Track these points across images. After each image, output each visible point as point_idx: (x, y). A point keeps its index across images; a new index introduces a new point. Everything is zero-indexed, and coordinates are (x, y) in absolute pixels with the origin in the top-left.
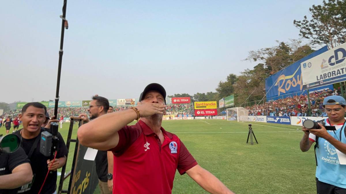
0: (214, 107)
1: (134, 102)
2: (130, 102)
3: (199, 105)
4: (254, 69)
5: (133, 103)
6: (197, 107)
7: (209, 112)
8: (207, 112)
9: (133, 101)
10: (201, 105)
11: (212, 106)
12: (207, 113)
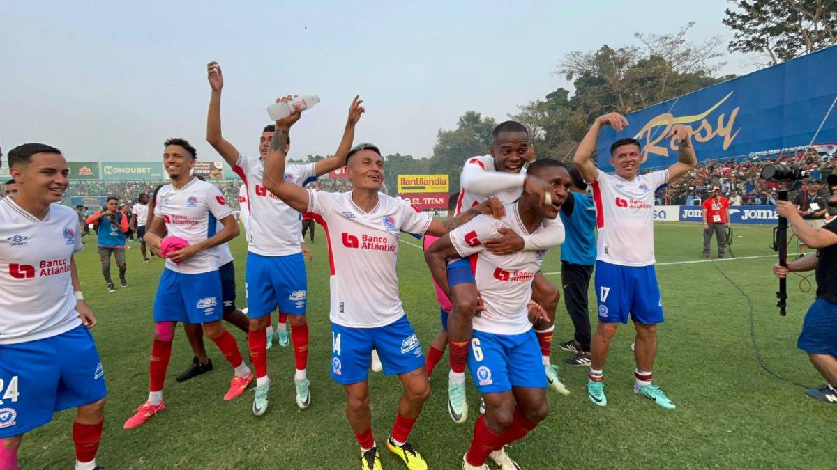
0: (442, 188)
1: (220, 170)
2: (209, 172)
3: (410, 182)
4: (545, 101)
5: (215, 175)
6: (403, 188)
7: (431, 202)
8: (428, 200)
9: (215, 168)
10: (413, 182)
11: (437, 186)
12: (426, 203)
